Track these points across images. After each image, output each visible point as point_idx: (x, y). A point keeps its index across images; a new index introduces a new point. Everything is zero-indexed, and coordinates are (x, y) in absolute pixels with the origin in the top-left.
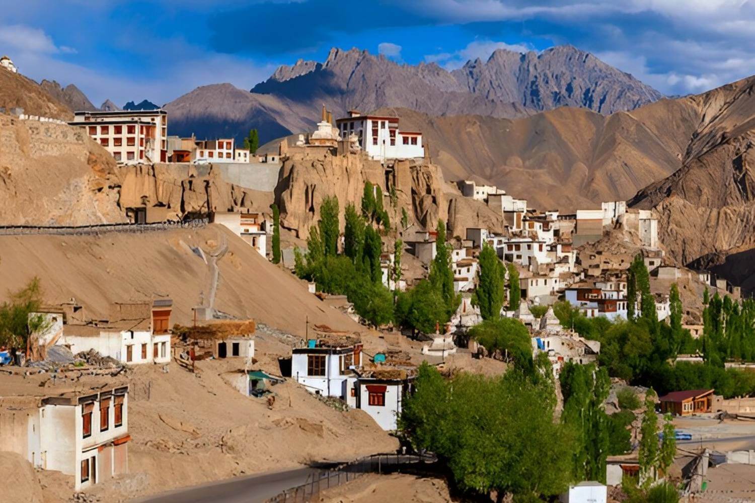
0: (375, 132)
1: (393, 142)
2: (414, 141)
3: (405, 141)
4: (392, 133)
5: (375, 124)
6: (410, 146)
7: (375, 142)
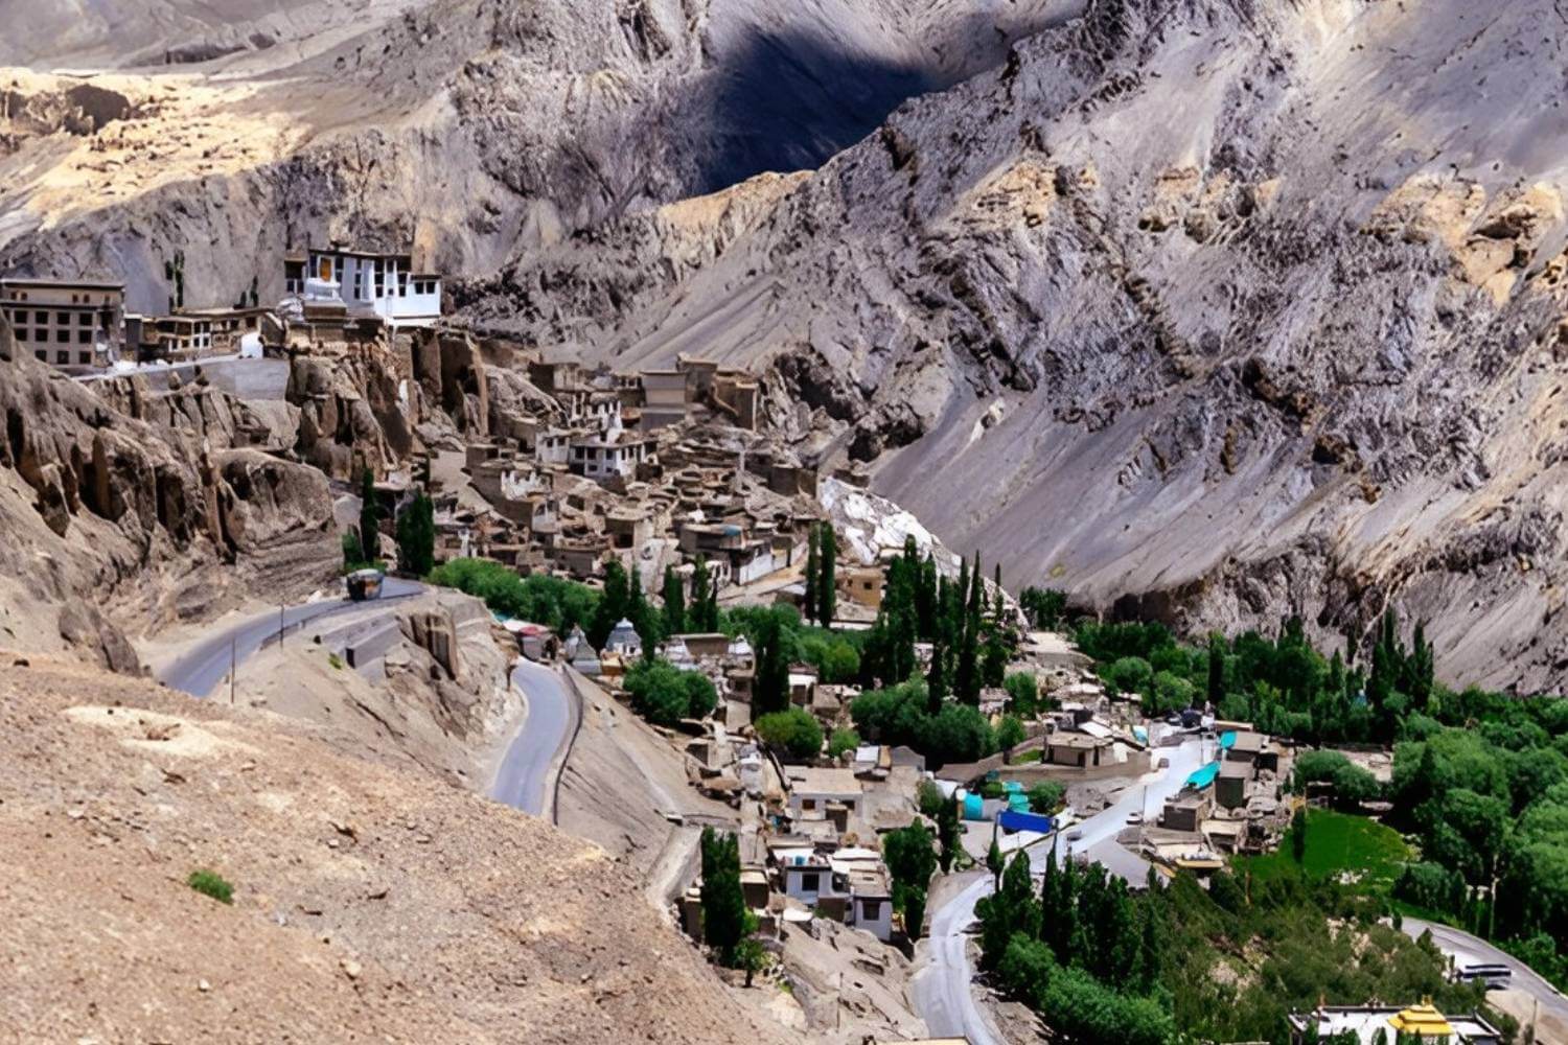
0: (379, 279)
1: (402, 292)
2: (431, 290)
3: (419, 290)
4: (402, 279)
5: (379, 268)
6: (425, 295)
7: (379, 293)
